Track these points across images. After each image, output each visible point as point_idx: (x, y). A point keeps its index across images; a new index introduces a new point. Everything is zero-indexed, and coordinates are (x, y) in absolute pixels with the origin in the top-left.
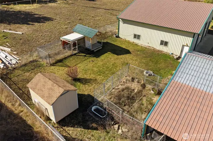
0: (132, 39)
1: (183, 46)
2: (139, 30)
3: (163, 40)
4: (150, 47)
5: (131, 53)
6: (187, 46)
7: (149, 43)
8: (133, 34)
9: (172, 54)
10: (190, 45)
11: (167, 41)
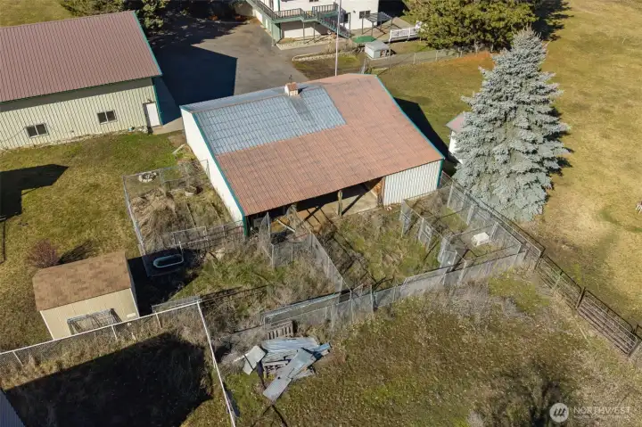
0: (26, 142)
1: (144, 105)
2: (34, 115)
3: (101, 111)
4: (80, 137)
5: (67, 168)
6: (151, 102)
7: (75, 130)
8: (21, 128)
9: (133, 128)
10: (154, 98)
11: (111, 109)
